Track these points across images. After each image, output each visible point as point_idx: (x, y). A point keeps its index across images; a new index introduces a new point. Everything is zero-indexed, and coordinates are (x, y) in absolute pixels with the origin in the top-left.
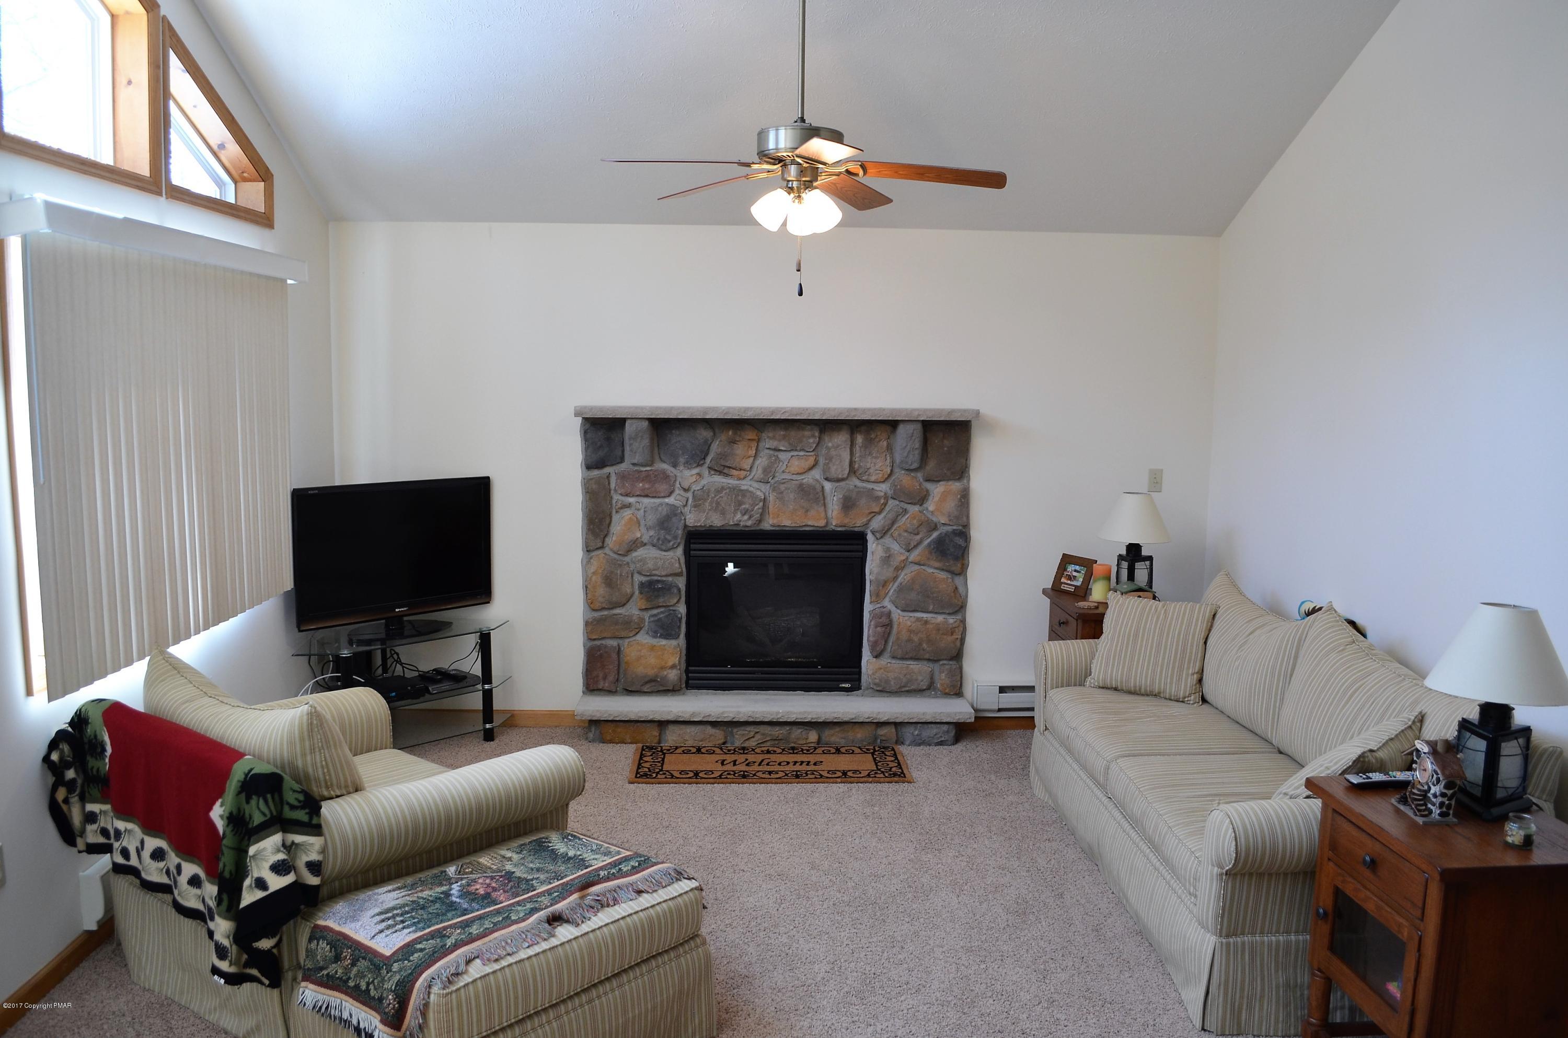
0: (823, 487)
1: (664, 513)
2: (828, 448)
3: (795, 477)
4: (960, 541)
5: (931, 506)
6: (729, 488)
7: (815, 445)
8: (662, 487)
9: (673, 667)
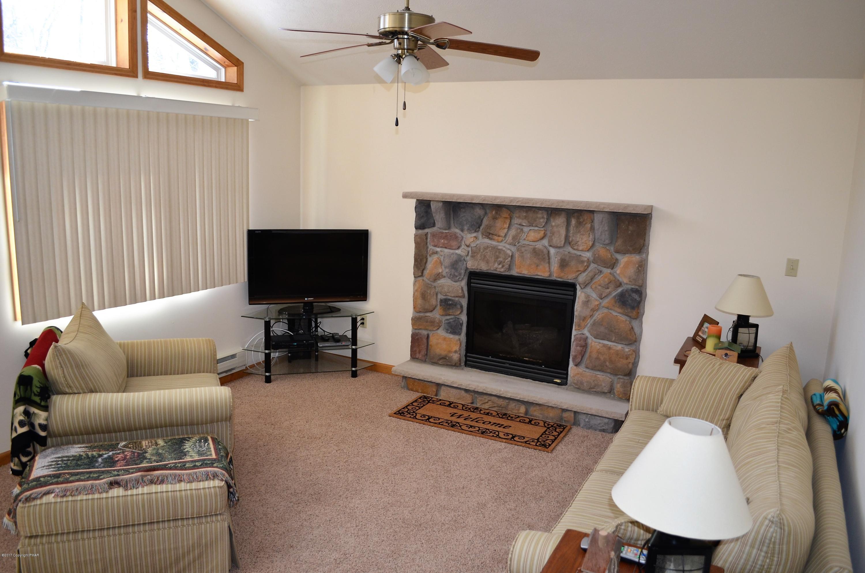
0: (549, 252)
1: (454, 259)
2: (552, 226)
3: (531, 243)
4: (636, 297)
5: (618, 270)
6: (491, 247)
7: (544, 224)
8: (454, 243)
9: (456, 352)
